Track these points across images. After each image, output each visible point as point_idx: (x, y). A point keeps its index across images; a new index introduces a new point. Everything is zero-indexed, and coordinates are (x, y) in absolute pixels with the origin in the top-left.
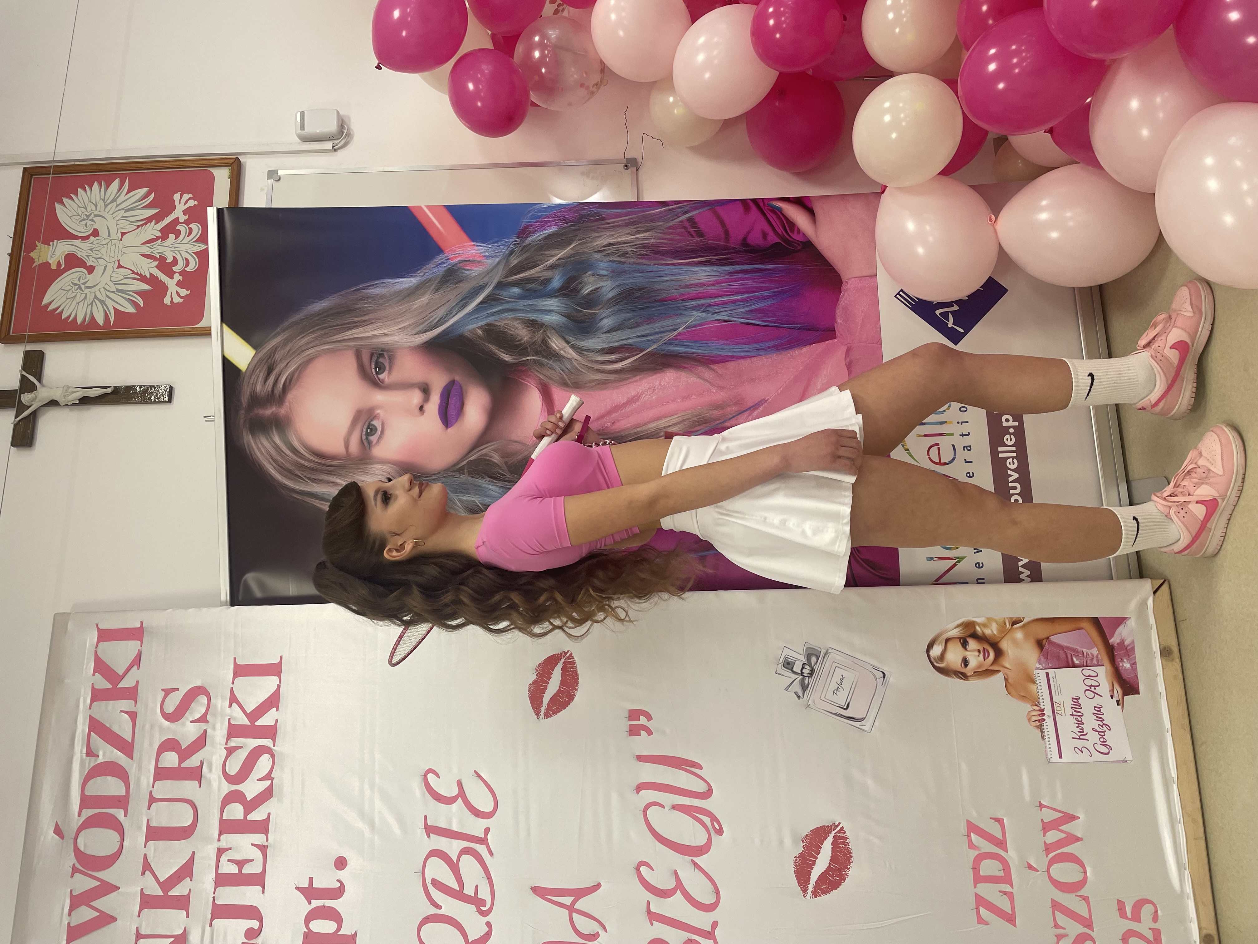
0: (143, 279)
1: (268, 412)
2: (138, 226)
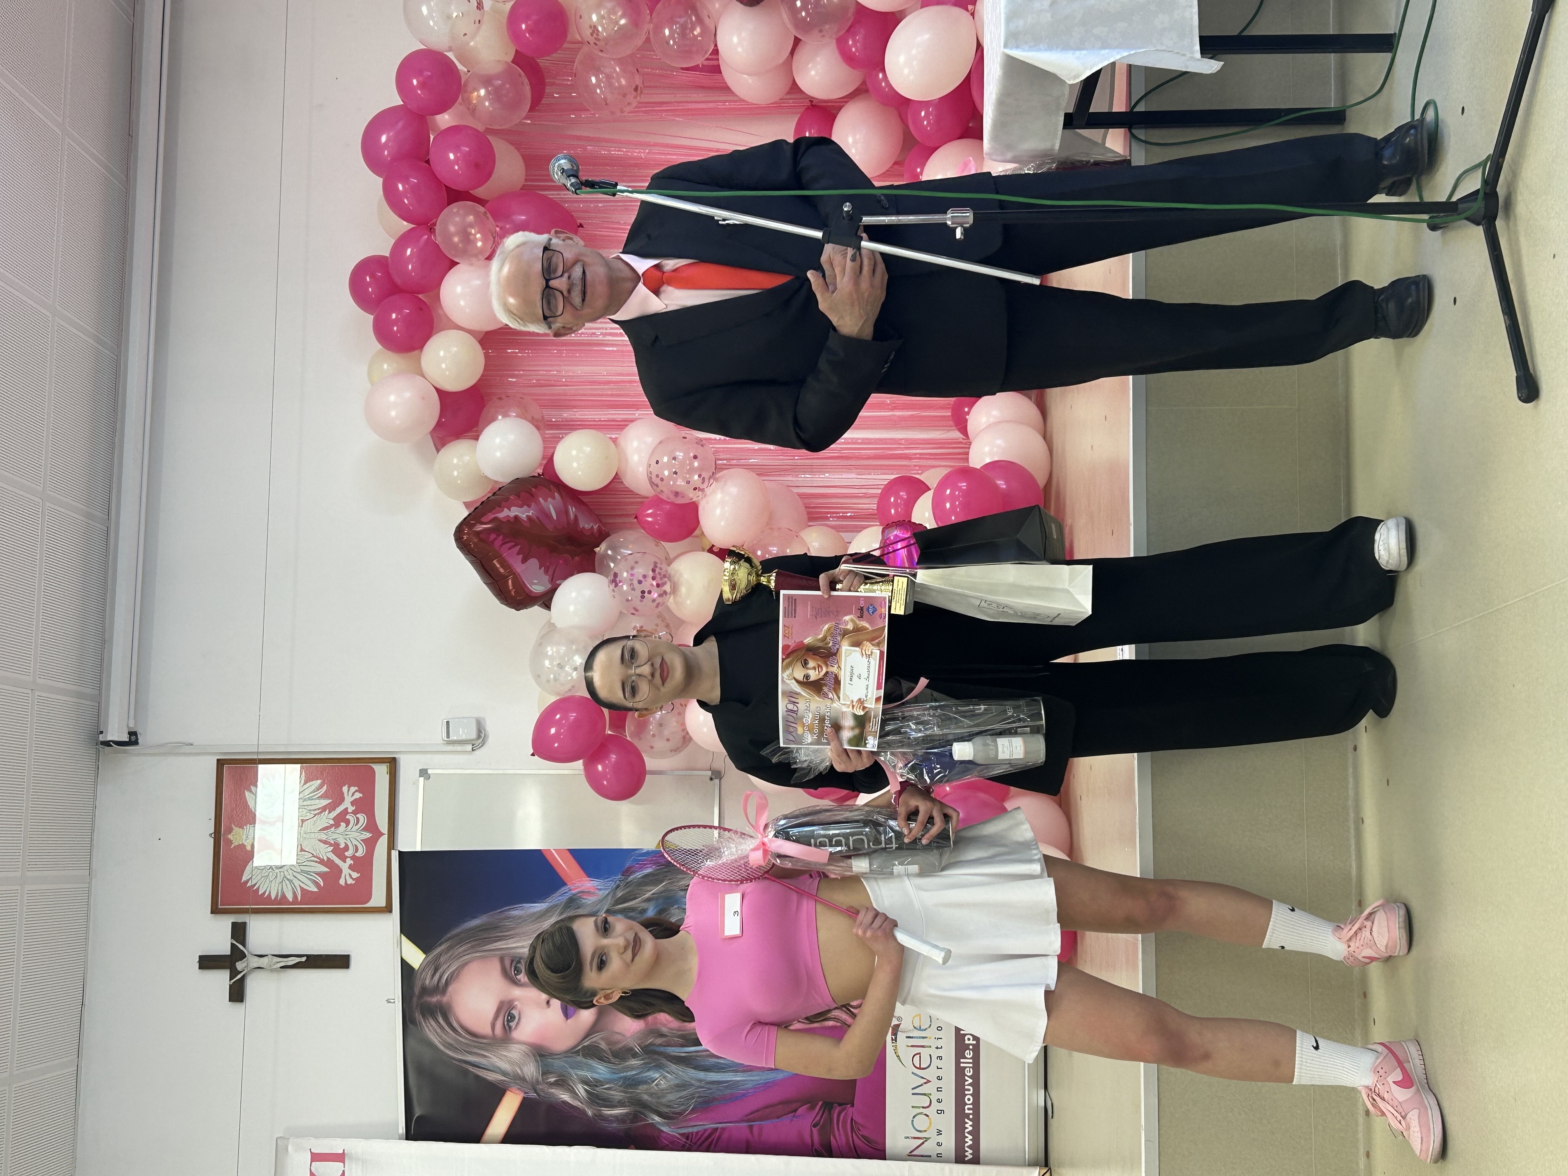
0: (321, 862)
1: (434, 999)
2: (315, 815)
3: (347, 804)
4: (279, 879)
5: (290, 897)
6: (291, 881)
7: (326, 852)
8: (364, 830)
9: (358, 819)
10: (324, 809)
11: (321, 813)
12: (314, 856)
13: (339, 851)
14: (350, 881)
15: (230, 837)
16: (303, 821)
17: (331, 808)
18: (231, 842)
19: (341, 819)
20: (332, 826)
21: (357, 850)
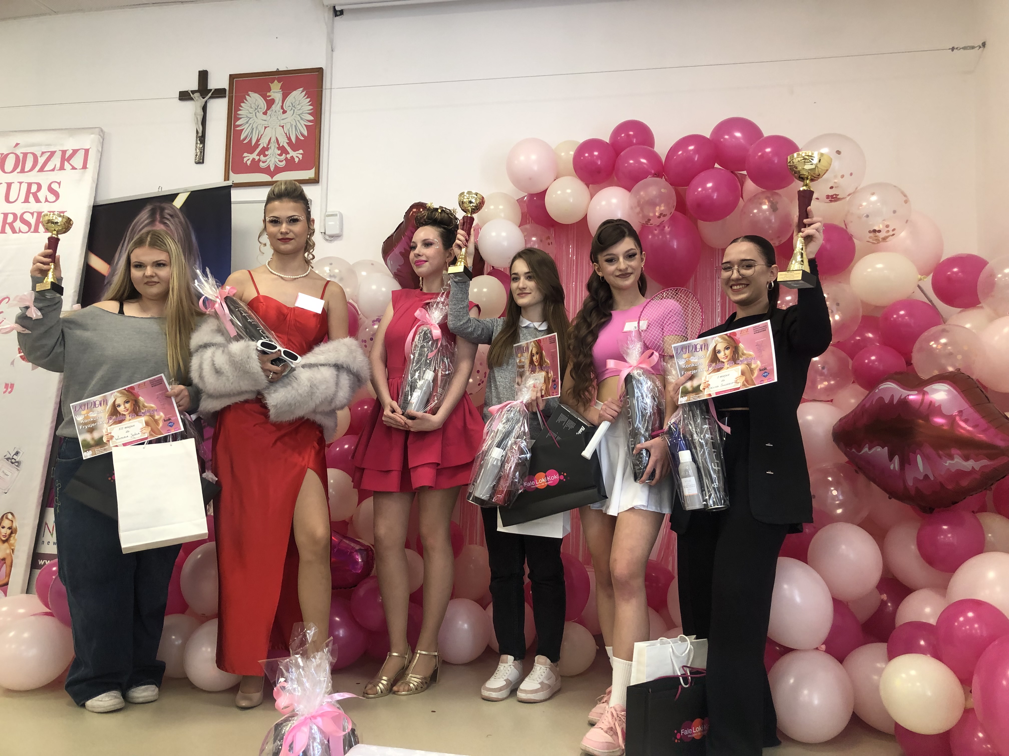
0: (258, 140)
1: (158, 217)
2: (286, 134)
3: (292, 153)
4: (250, 115)
5: (238, 123)
6: (247, 122)
7: (263, 143)
8: (276, 165)
9: (282, 161)
10: (289, 139)
11: (287, 137)
12: (262, 135)
13: (263, 152)
14: (245, 160)
15: (276, 81)
16: (283, 127)
17: (290, 143)
18: (272, 82)
19: (283, 150)
20: (279, 145)
21: (263, 162)
